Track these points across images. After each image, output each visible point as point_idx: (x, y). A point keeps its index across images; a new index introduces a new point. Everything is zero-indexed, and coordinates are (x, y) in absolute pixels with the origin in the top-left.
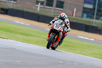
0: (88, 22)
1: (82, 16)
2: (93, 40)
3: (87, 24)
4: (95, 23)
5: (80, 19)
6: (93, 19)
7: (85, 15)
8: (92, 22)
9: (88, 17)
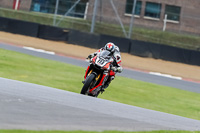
0: (44, 19)
1: (32, 8)
2: (53, 53)
3: (42, 23)
4: (57, 21)
5: (28, 13)
6: (53, 13)
7: (37, 6)
8: (52, 20)
9: (42, 9)
